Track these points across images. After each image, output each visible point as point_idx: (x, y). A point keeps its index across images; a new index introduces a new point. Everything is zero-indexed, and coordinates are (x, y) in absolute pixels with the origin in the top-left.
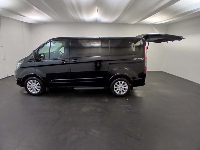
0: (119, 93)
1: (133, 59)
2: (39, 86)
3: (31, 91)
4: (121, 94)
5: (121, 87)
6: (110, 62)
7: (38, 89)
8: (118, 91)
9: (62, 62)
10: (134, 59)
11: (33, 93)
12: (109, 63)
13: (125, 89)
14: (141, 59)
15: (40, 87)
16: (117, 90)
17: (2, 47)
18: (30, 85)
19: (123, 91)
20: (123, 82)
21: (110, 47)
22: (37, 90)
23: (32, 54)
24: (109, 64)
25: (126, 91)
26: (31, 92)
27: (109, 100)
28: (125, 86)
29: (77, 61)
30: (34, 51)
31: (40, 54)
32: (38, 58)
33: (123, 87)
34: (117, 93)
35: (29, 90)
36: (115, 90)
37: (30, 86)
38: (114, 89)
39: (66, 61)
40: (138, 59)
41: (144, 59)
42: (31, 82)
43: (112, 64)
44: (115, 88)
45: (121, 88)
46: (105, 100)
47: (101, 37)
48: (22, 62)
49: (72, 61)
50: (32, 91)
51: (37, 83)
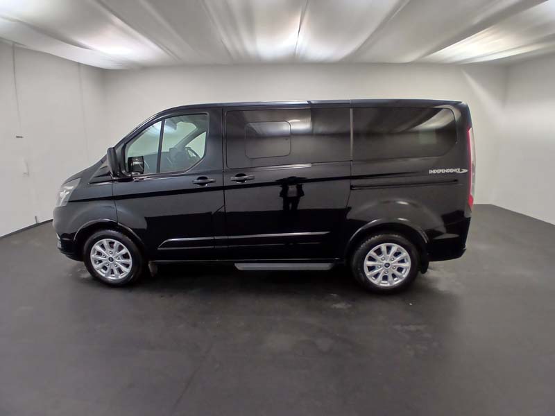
0: (380, 282)
1: (431, 172)
2: (129, 258)
3: (102, 273)
4: (389, 285)
5: (389, 264)
6: (355, 182)
7: (123, 268)
8: (376, 276)
9: (198, 184)
10: (434, 171)
11: (111, 278)
12: (351, 187)
13: (400, 269)
14: (457, 171)
15: (130, 261)
16: (376, 271)
17: (22, 137)
18: (99, 254)
19: (394, 276)
20: (395, 248)
21: (357, 134)
22: (120, 271)
23: (105, 157)
24: (351, 189)
25: (405, 276)
26: (104, 275)
27: (350, 306)
28: (402, 261)
29: (246, 179)
30: (112, 151)
31: (131, 160)
32: (124, 172)
33: (395, 262)
34: (375, 282)
35: (98, 271)
36: (368, 274)
37: (100, 258)
38: (366, 269)
39: (212, 180)
40: (448, 171)
41: (465, 171)
42: (102, 246)
43: (361, 187)
44: (368, 267)
45: (387, 265)
46: (338, 306)
47: (313, 102)
48: (76, 185)
49: (232, 179)
50: (107, 275)
51: (120, 248)
